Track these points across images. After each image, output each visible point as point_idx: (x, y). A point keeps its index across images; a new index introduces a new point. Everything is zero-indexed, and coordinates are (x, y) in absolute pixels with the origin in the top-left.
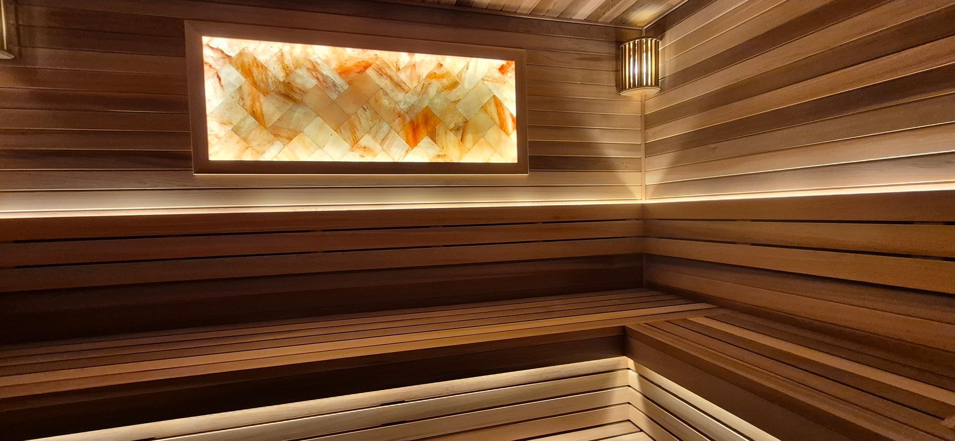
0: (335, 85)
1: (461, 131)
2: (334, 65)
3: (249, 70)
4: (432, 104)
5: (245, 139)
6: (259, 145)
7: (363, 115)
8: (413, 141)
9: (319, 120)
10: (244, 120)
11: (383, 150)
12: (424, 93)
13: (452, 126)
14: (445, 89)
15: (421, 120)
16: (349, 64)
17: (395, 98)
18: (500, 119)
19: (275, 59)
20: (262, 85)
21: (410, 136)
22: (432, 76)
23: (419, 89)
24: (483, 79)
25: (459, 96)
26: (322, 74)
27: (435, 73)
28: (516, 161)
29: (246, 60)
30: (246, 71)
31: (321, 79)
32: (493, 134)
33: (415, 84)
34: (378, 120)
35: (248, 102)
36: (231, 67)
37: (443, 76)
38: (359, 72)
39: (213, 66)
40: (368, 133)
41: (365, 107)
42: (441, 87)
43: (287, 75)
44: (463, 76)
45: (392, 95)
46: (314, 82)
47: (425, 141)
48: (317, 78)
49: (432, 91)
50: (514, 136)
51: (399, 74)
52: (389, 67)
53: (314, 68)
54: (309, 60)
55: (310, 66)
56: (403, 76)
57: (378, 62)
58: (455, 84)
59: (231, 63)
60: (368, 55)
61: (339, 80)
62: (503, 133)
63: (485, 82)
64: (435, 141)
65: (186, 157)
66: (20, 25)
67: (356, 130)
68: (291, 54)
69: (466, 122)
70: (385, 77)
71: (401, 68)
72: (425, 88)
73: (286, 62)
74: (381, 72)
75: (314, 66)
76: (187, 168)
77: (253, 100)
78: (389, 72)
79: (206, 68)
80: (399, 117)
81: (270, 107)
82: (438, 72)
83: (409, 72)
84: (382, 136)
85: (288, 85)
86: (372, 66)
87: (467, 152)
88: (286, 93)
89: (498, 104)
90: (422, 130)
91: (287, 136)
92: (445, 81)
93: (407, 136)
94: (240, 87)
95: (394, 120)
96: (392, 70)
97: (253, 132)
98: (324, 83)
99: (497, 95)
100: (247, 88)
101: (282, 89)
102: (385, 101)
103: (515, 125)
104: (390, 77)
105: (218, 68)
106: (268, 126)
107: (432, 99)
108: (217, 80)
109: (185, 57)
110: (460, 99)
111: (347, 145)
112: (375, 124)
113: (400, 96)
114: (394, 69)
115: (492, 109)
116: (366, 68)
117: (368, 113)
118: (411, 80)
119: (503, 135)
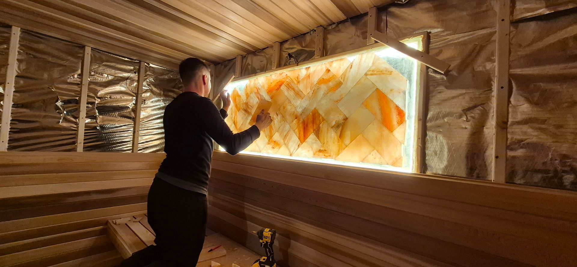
0: (265, 101)
1: (341, 128)
2: (266, 87)
3: (235, 99)
4: (319, 105)
7: (277, 119)
8: (303, 137)
11: (285, 143)
12: (314, 97)
13: (334, 123)
14: (330, 91)
15: (311, 119)
16: (272, 85)
17: (295, 105)
18: (382, 113)
20: (239, 106)
21: (302, 133)
22: (322, 81)
23: (311, 93)
24: (366, 75)
25: (342, 95)
26: (260, 95)
27: (324, 79)
31: (259, 97)
32: (373, 130)
34: (283, 121)
35: (234, 116)
37: (329, 80)
38: (277, 90)
40: (277, 131)
41: (278, 113)
42: (327, 90)
43: (247, 98)
45: (293, 102)
46: (257, 100)
47: (311, 137)
48: (258, 98)
49: (320, 94)
51: (299, 86)
52: (293, 82)
54: (256, 87)
55: (256, 91)
56: (301, 87)
57: (287, 80)
58: (339, 84)
60: (283, 76)
61: (267, 97)
62: (385, 129)
63: (368, 77)
64: (319, 138)
67: (272, 129)
69: (346, 119)
70: (290, 89)
71: (300, 81)
72: (315, 92)
73: (248, 91)
74: (288, 87)
75: (258, 91)
78: (293, 85)
80: (296, 118)
82: (326, 77)
83: (305, 82)
84: (285, 134)
85: (247, 104)
86: (284, 83)
87: (344, 149)
88: (246, 109)
89: (381, 97)
90: (310, 128)
92: (331, 84)
93: (299, 134)
94: (232, 108)
95: (293, 121)
96: (295, 84)
98: (261, 100)
99: (380, 88)
101: (245, 107)
102: (289, 107)
104: (293, 88)
106: (238, 128)
107: (320, 101)
110: (342, 98)
111: (267, 139)
112: (282, 124)
113: (298, 102)
114: (296, 82)
115: (375, 104)
116: (280, 85)
117: (279, 117)
118: (306, 88)
119: (386, 132)
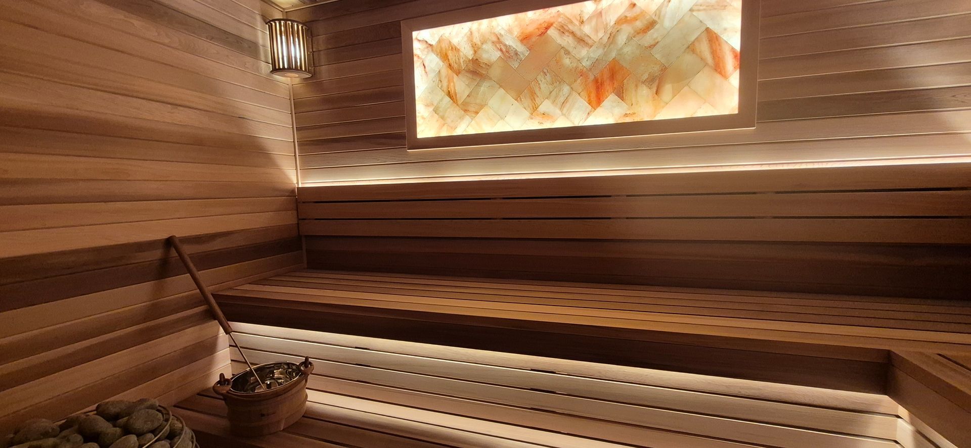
0: (516, 54)
1: (657, 81)
2: (516, 32)
3: (446, 54)
4: (620, 54)
5: (443, 118)
6: (452, 121)
7: (543, 80)
8: (596, 100)
9: (502, 91)
10: (441, 100)
11: (563, 115)
12: (611, 43)
13: (645, 76)
14: (638, 33)
15: (606, 76)
16: (531, 29)
17: (577, 56)
18: (714, 58)
19: (465, 39)
20: (456, 66)
21: (593, 95)
22: (622, 20)
23: (605, 39)
24: (691, 10)
25: (657, 38)
26: (505, 45)
27: (626, 17)
28: (736, 112)
29: (443, 46)
30: (444, 57)
31: (504, 50)
32: (702, 80)
33: (601, 34)
34: (558, 82)
35: (445, 84)
36: (433, 54)
37: (635, 19)
38: (540, 35)
39: (420, 56)
40: (547, 98)
41: (545, 71)
42: (632, 32)
43: (475, 52)
44: (662, 14)
45: (574, 52)
46: (499, 54)
47: (611, 100)
48: (501, 50)
49: (622, 39)
50: (735, 80)
51: (582, 27)
52: (571, 22)
53: (498, 41)
54: (494, 33)
55: (495, 39)
56: (587, 29)
57: (560, 20)
58: (651, 24)
59: (432, 50)
60: (550, 14)
61: (520, 48)
62: (718, 76)
63: (694, 13)
64: (622, 99)
65: (401, 137)
66: (314, 52)
67: (535, 96)
68: (479, 30)
69: (664, 69)
70: (567, 34)
71: (585, 20)
72: (612, 38)
73: (474, 40)
74: (563, 30)
75: (498, 39)
76: (402, 146)
77: (449, 81)
78: (571, 27)
79: (415, 59)
80: (581, 76)
81: (461, 86)
82: (629, 15)
83: (594, 22)
84: (562, 99)
85: (475, 61)
86: (555, 25)
87: (663, 107)
88: (474, 70)
89: (712, 38)
90: (608, 87)
91: (475, 111)
92: (639, 24)
93: (589, 96)
94: (439, 71)
95: (575, 81)
96: (575, 25)
97: (449, 110)
98: (508, 54)
99: (711, 27)
100: (445, 71)
101: (471, 66)
102: (567, 61)
103: (738, 63)
104: (573, 32)
105: (423, 57)
106: (460, 102)
107: (621, 49)
108: (423, 67)
109: (401, 53)
110: (658, 43)
111: (527, 114)
112: (555, 87)
113: (584, 52)
114: (577, 23)
115: (704, 48)
116: (547, 28)
117: (548, 77)
118: (596, 31)
119: (718, 78)
